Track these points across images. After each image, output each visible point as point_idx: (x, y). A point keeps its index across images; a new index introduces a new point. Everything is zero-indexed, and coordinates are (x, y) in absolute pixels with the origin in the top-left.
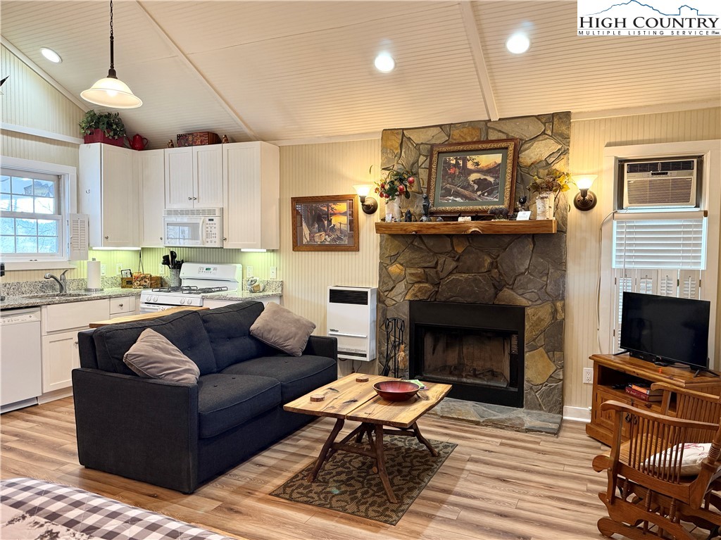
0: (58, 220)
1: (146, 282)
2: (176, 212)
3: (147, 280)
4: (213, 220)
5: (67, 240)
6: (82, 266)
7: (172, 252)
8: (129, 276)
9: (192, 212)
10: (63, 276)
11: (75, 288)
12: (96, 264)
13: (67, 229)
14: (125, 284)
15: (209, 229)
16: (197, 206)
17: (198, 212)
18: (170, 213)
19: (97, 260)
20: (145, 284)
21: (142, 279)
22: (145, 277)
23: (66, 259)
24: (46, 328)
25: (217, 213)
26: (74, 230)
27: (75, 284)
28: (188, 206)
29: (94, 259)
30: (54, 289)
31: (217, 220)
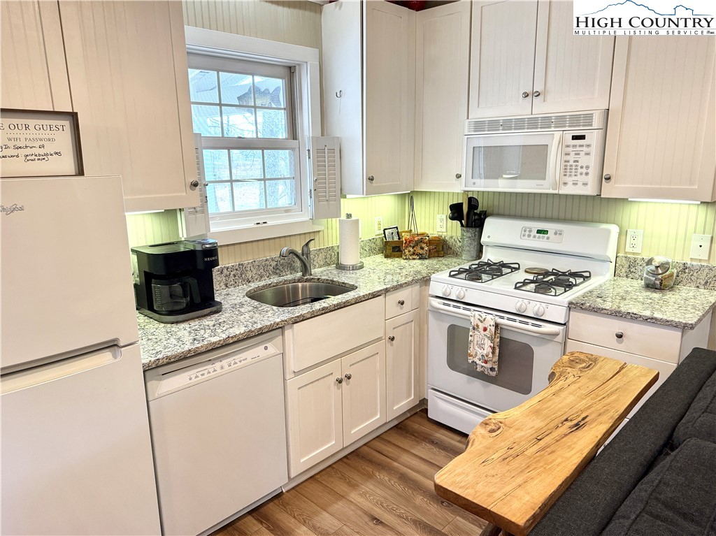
0: (293, 149)
1: (422, 248)
2: (493, 125)
3: (424, 245)
4: (582, 137)
5: (309, 184)
6: (330, 227)
7: (470, 199)
8: (396, 238)
9: (533, 123)
10: (305, 249)
11: (322, 263)
12: (352, 223)
13: (308, 165)
14: (389, 251)
15: (571, 158)
16: (541, 108)
17: (546, 122)
18: (479, 126)
19: (354, 218)
20: (421, 252)
21: (417, 243)
22: (421, 241)
23: (306, 217)
24: (292, 366)
25: (597, 121)
26: (319, 166)
27: (322, 256)
28: (521, 109)
29: (349, 216)
30: (293, 270)
31: (593, 138)
